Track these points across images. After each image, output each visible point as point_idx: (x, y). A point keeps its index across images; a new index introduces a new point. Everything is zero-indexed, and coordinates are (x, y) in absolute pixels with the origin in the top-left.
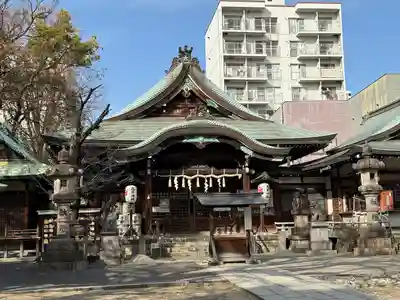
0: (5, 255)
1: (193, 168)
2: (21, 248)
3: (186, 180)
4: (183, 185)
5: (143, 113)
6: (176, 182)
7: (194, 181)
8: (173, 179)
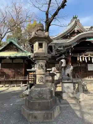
0: (16, 86)
1: (87, 53)
2: (21, 83)
3: (84, 58)
4: (83, 60)
5: (62, 37)
7: (87, 58)
8: (79, 57)
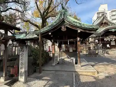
4: (108, 40)
6: (106, 39)
7: (110, 39)
